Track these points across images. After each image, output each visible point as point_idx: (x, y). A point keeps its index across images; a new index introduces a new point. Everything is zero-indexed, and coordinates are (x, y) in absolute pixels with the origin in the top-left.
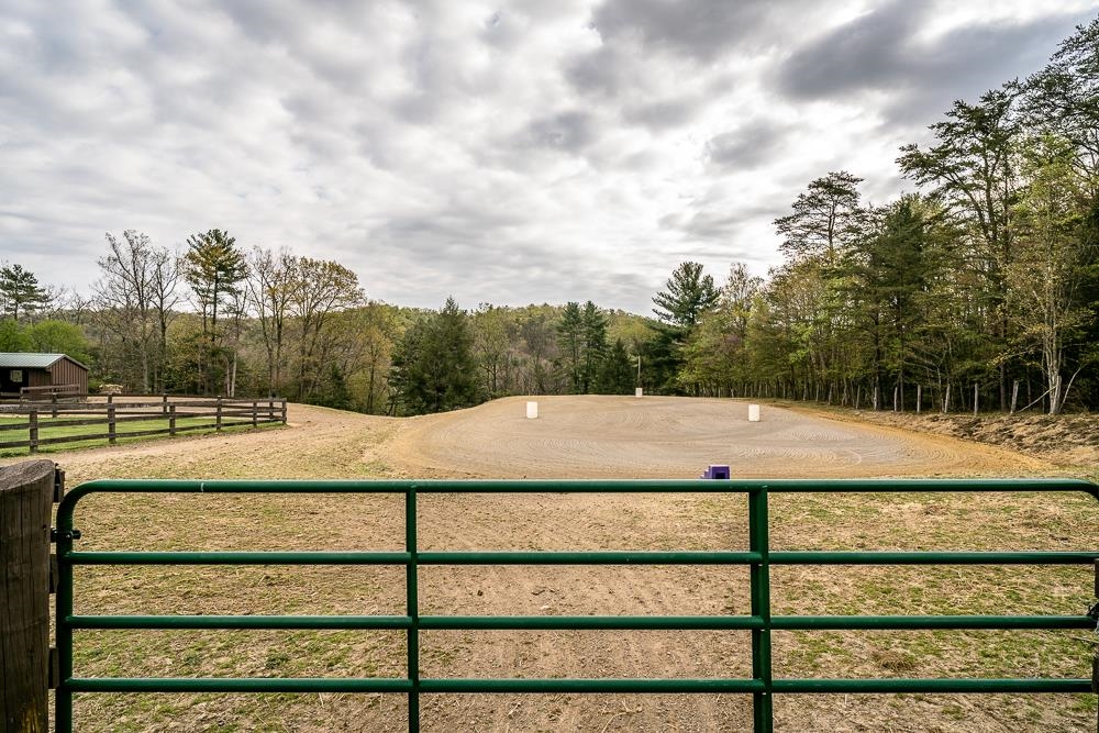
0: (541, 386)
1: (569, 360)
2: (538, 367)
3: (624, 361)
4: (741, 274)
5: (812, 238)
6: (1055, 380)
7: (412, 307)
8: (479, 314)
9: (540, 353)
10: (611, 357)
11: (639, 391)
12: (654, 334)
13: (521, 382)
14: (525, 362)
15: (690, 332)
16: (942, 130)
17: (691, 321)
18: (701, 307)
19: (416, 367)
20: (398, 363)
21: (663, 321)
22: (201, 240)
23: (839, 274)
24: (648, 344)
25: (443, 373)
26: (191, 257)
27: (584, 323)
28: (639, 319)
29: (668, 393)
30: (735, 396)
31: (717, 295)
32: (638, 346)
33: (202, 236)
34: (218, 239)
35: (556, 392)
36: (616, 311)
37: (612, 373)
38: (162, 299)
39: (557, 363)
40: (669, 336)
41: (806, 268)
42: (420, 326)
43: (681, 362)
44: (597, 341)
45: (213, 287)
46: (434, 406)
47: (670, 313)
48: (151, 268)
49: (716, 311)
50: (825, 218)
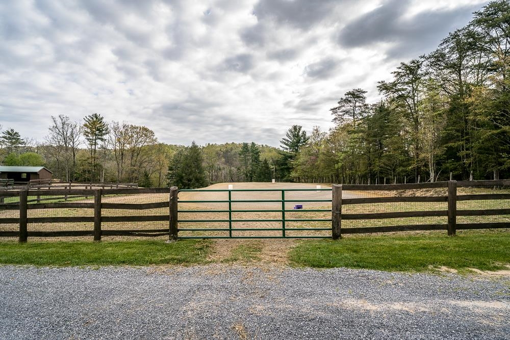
0: (232, 178)
1: (244, 167)
2: (230, 171)
3: (268, 168)
4: (317, 130)
5: (346, 116)
6: (432, 175)
7: (173, 144)
8: (204, 147)
9: (231, 164)
10: (262, 166)
11: (273, 180)
12: (281, 156)
13: (223, 177)
14: (224, 168)
15: (296, 155)
16: (396, 74)
17: (297, 150)
18: (301, 145)
19: (179, 171)
20: (171, 169)
21: (285, 150)
22: (89, 118)
23: (355, 132)
24: (278, 161)
25: (190, 174)
26: (85, 125)
27: (250, 151)
28: (275, 149)
29: (287, 181)
30: (315, 182)
31: (308, 139)
32: (274, 162)
33: (90, 116)
34: (97, 118)
35: (238, 181)
36: (264, 145)
37: (262, 173)
38: (73, 143)
39: (239, 169)
40: (287, 157)
41: (343, 129)
42: (180, 153)
43: (293, 168)
44: (256, 159)
45: (94, 138)
46: (187, 187)
47: (288, 147)
48: (70, 130)
49: (307, 146)
50: (352, 108)
